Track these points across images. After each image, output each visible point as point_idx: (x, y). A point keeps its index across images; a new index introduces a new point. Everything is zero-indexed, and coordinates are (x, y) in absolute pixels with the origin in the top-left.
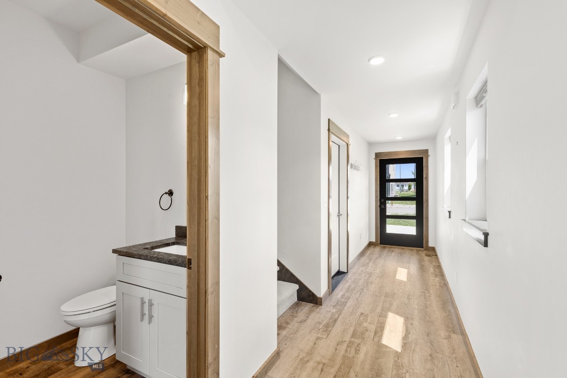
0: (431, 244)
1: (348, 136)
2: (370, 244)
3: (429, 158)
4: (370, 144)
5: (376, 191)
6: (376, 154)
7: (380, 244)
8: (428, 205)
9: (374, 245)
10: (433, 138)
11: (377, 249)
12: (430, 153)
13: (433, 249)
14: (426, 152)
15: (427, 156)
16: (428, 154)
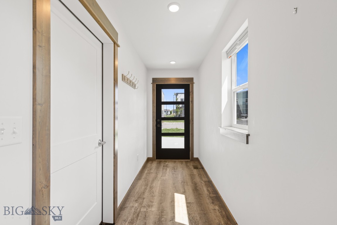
0: (195, 156)
1: (117, 34)
2: (149, 160)
3: (194, 85)
4: (148, 69)
5: (153, 112)
6: (153, 79)
7: (156, 159)
8: (193, 124)
9: (151, 160)
10: (197, 68)
11: (154, 164)
12: (195, 81)
13: (197, 159)
14: (191, 79)
15: (193, 83)
16: (193, 82)
